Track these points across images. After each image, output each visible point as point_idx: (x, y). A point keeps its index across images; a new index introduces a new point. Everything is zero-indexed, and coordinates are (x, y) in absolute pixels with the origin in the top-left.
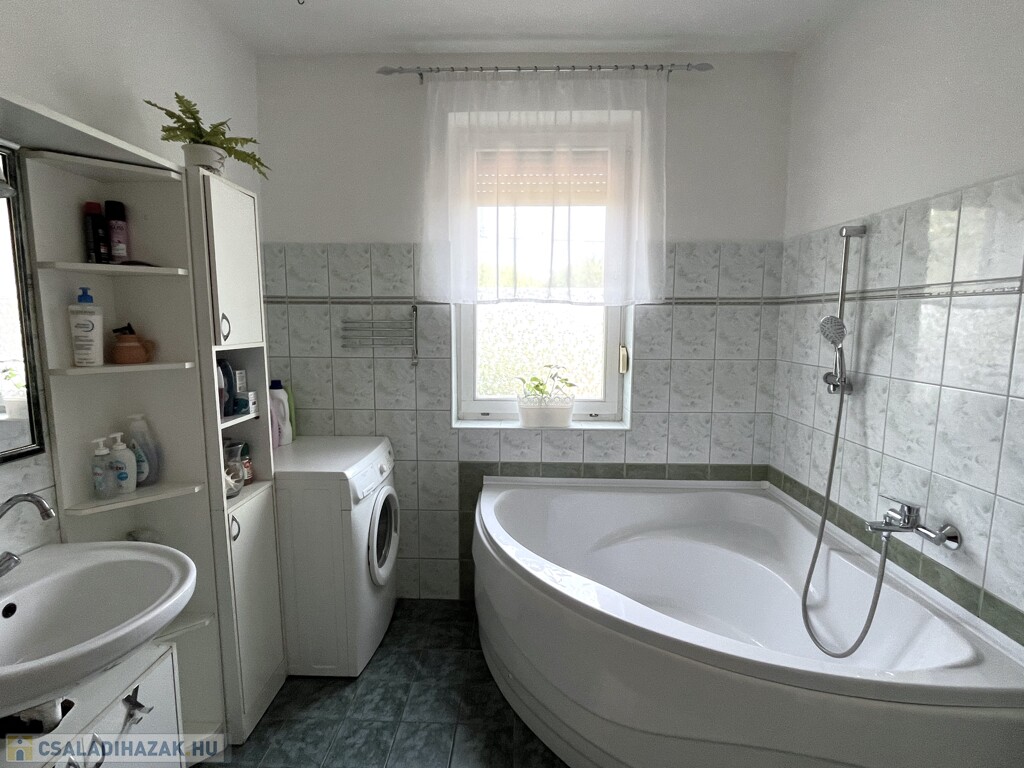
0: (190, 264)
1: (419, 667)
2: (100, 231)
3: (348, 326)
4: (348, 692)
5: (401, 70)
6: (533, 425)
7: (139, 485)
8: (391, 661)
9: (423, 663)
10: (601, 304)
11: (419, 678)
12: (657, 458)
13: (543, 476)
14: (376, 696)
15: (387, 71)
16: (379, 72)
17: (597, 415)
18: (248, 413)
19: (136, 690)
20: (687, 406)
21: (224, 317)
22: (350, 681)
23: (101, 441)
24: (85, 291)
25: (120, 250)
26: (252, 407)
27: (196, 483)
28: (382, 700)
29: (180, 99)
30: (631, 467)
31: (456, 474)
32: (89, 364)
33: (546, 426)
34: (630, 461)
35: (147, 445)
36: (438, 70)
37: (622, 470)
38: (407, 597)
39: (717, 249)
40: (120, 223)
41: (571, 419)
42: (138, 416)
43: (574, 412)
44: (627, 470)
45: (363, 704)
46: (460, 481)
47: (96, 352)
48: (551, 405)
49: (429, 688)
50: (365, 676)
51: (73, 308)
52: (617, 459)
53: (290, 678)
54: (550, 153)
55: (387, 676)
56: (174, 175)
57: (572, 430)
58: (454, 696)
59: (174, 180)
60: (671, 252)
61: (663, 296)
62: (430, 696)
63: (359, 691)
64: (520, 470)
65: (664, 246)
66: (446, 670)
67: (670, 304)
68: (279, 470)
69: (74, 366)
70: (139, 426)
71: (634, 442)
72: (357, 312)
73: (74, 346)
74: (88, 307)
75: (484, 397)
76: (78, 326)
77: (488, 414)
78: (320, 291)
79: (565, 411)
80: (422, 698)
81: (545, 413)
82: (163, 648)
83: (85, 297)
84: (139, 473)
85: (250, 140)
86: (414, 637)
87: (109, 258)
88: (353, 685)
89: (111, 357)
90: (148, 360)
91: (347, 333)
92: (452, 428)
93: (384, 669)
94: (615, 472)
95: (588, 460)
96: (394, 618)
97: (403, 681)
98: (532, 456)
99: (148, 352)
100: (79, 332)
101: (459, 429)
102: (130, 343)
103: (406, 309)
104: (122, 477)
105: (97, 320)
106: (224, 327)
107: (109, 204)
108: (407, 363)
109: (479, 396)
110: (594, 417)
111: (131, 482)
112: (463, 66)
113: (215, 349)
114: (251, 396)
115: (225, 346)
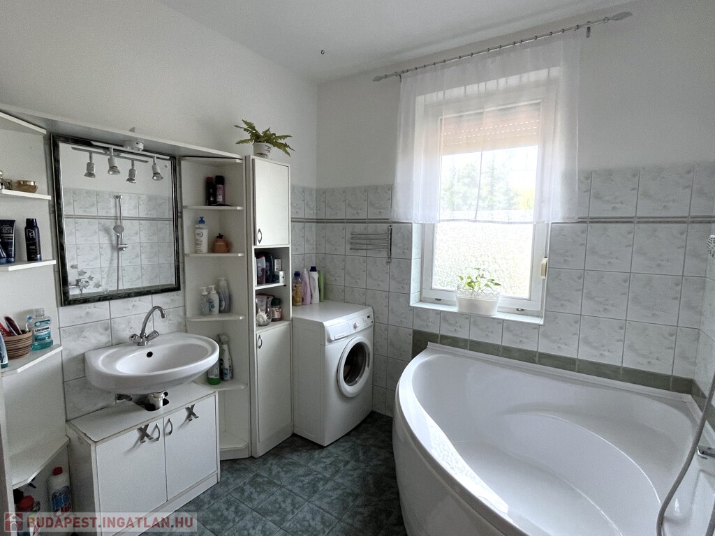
0: (245, 204)
1: (361, 454)
2: (211, 190)
3: (354, 236)
4: (316, 454)
5: (386, 76)
6: (464, 311)
7: (220, 312)
8: (347, 445)
9: (364, 453)
10: (531, 223)
11: (357, 460)
12: (568, 352)
13: (470, 350)
14: (328, 461)
15: (378, 79)
16: (374, 80)
17: (523, 310)
18: (279, 282)
19: (193, 406)
20: (600, 311)
21: (259, 231)
22: (321, 447)
23: (205, 288)
24: (202, 218)
25: (220, 199)
26: (281, 279)
27: (242, 315)
28: (330, 464)
29: (246, 122)
30: (542, 355)
31: (411, 337)
32: (201, 252)
33: (473, 313)
34: (542, 350)
35: (225, 293)
36: (408, 71)
37: (535, 356)
38: (379, 412)
39: (636, 173)
40: (221, 186)
41: (497, 309)
42: (223, 278)
43: (499, 305)
44: (539, 357)
45: (320, 462)
46: (413, 342)
47: (204, 246)
48: (479, 298)
49: (359, 468)
50: (329, 448)
51: (197, 226)
52: (530, 346)
53: (294, 435)
54: (482, 113)
55: (340, 453)
56: (238, 161)
57: (494, 319)
58: (370, 478)
59: (238, 163)
60: (587, 178)
61: (576, 217)
62: (356, 474)
63: (321, 455)
64: (454, 342)
65: (577, 174)
66: (375, 462)
67: (585, 222)
68: (295, 316)
69: (196, 252)
70: (223, 283)
71: (546, 336)
72: (359, 228)
73: (197, 243)
74: (201, 226)
75: (439, 287)
76: (198, 234)
77: (440, 300)
78: (341, 216)
79: (492, 304)
80: (350, 473)
81: (473, 304)
82: (212, 392)
83: (202, 221)
84: (220, 306)
85: (288, 136)
86: (369, 436)
87: (215, 203)
88: (320, 451)
89: (213, 249)
90: (228, 251)
91: (353, 241)
92: (409, 306)
93: (341, 448)
94: (530, 357)
95: (505, 344)
96: (364, 421)
97: (347, 458)
98: (462, 334)
99: (228, 248)
100: (197, 237)
101: (414, 307)
102: (221, 243)
103: (385, 226)
104: (213, 306)
105: (205, 232)
106: (259, 236)
107: (217, 177)
108: (385, 261)
109: (434, 286)
110: (521, 311)
111: (216, 309)
112: (422, 65)
113: (254, 247)
114: (281, 273)
115: (259, 246)
